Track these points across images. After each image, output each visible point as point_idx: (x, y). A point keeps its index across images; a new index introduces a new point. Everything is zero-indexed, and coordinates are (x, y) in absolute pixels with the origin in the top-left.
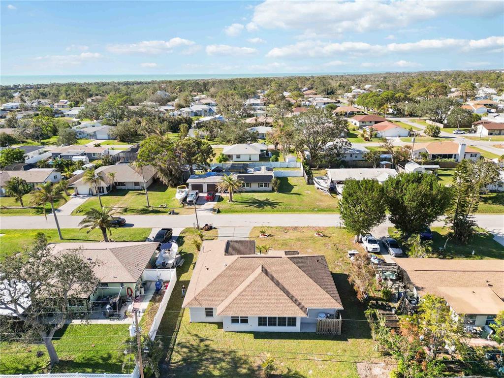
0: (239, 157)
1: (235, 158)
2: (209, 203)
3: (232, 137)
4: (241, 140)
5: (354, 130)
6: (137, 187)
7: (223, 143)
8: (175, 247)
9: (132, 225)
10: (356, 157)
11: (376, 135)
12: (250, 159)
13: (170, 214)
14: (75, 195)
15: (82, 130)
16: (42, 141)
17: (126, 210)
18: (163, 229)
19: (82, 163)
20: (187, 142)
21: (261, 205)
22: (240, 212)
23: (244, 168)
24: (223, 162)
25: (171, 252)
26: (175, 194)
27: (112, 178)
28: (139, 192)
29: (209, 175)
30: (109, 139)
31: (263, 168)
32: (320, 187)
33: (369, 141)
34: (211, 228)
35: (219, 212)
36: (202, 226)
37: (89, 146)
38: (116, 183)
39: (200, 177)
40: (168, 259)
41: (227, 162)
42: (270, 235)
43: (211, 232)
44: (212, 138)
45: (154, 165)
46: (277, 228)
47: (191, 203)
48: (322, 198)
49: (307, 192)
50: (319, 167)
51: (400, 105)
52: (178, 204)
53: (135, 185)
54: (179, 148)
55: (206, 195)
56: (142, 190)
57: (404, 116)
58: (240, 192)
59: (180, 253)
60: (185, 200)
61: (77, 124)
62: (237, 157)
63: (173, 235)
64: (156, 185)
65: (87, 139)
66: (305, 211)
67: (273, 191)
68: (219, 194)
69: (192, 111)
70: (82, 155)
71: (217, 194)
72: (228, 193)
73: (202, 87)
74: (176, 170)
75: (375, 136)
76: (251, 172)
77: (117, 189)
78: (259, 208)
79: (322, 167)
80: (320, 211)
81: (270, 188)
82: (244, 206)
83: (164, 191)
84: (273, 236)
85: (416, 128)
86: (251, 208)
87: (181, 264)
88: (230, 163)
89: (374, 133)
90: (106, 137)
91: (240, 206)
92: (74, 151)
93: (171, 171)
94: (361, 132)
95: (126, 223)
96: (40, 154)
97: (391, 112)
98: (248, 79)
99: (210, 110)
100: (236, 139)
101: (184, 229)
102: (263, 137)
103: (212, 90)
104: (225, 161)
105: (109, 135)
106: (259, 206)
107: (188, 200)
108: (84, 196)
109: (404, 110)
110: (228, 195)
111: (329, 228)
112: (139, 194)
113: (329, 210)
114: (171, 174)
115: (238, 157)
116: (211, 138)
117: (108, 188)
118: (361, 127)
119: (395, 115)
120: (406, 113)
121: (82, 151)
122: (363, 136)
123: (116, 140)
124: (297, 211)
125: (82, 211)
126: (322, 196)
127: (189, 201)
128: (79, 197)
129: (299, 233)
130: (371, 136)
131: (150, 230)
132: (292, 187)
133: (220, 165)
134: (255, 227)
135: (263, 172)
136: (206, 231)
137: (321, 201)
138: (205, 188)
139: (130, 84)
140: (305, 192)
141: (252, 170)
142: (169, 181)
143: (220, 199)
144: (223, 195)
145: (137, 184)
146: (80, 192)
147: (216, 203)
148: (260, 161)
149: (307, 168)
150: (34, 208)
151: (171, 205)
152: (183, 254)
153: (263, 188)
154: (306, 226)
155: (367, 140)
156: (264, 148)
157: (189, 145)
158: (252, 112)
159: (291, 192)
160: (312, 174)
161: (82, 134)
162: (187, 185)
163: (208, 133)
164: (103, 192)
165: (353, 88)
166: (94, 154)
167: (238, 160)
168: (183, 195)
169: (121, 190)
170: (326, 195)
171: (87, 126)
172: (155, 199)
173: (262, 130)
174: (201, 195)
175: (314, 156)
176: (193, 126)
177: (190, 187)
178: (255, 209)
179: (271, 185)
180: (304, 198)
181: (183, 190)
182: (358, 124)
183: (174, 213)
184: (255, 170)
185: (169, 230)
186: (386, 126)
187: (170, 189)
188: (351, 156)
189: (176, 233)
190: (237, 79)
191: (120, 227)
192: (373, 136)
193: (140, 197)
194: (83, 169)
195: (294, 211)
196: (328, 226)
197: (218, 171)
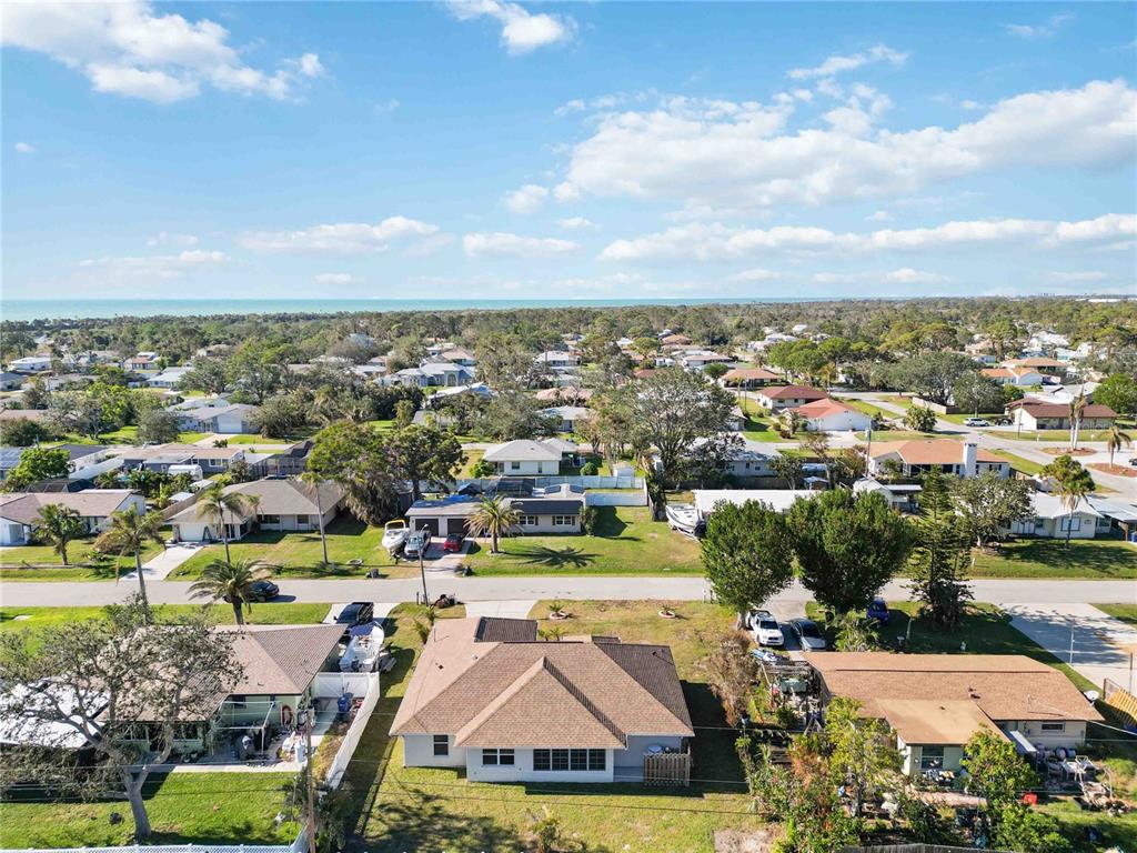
0: (518, 467)
1: (508, 469)
2: (451, 555)
3: (503, 425)
4: (524, 432)
5: (761, 416)
6: (303, 526)
7: (487, 439)
8: (377, 634)
9: (293, 598)
10: (758, 468)
11: (804, 426)
12: (540, 471)
13: (369, 576)
14: (175, 542)
15: (188, 414)
16: (100, 436)
17: (279, 570)
18: (354, 603)
19: (188, 479)
20: (409, 434)
21: (556, 560)
22: (513, 573)
23: (526, 486)
24: (483, 477)
25: (369, 644)
26: (380, 540)
27: (252, 508)
28: (308, 535)
29: (454, 501)
30: (244, 432)
31: (565, 487)
32: (678, 525)
33: (789, 438)
34: (451, 603)
35: (470, 573)
36: (433, 598)
37: (204, 444)
38: (259, 516)
39: (434, 504)
40: (364, 656)
41: (490, 477)
42: (570, 616)
43: (451, 611)
44: (464, 429)
45: (341, 480)
46: (585, 602)
47: (413, 556)
48: (682, 547)
49: (652, 535)
50: (680, 488)
51: (861, 367)
52: (387, 558)
53: (299, 522)
54: (393, 445)
55: (443, 540)
56: (313, 532)
57: (870, 389)
58: (516, 535)
59: (388, 648)
60: (400, 549)
61: (175, 401)
62: (513, 468)
63: (374, 616)
64: (342, 522)
65: (197, 432)
66: (645, 571)
67: (583, 532)
68: (472, 539)
69: (423, 376)
70: (188, 462)
71: (466, 539)
72: (489, 536)
73: (447, 325)
74: (386, 492)
75: (801, 428)
76: (541, 494)
77: (261, 530)
78: (552, 565)
79: (686, 487)
80: (675, 571)
81: (577, 528)
82: (521, 561)
83: (360, 534)
84: (575, 617)
85: (890, 413)
86: (537, 565)
87: (388, 668)
88: (495, 479)
89: (801, 422)
90: (239, 427)
91: (515, 561)
92: (173, 456)
93: (374, 493)
94: (775, 419)
95: (280, 593)
96: (99, 461)
97: (844, 381)
98: (546, 310)
99: (462, 372)
100: (511, 431)
101: (396, 604)
102: (569, 427)
103: (469, 333)
104: (487, 475)
105: (244, 424)
106: (552, 563)
107: (407, 549)
108: (193, 544)
109: (867, 377)
110: (490, 541)
111: (690, 602)
112: (308, 539)
113: (693, 571)
114: (374, 500)
115: (516, 466)
116: (460, 429)
117: (243, 528)
118: (774, 411)
119: (852, 387)
120: (872, 383)
121: (189, 456)
122: (777, 428)
123: (259, 433)
124: (630, 572)
125: (189, 572)
126: (682, 542)
127: (410, 552)
128: (182, 545)
129: (628, 611)
130: (794, 429)
131: (328, 607)
132: (623, 526)
133: (478, 482)
134: (540, 601)
135: (564, 494)
136: (441, 608)
137: (678, 552)
138: (443, 527)
139: (289, 319)
140: (647, 536)
141: (542, 490)
142: (369, 514)
143: (474, 549)
144: (480, 541)
145: (302, 519)
146: (184, 535)
147: (464, 555)
148: (560, 474)
149: (656, 488)
150: (90, 567)
151: (372, 560)
152: (393, 651)
153: (563, 527)
154: (644, 598)
155: (785, 435)
156: (569, 448)
157: (414, 440)
158: (550, 378)
159: (621, 536)
160: (665, 500)
161: (188, 422)
162: (407, 520)
163: (455, 420)
164: (233, 536)
165: (767, 330)
166: (213, 461)
167: (515, 472)
168: (398, 539)
169: (269, 531)
170: (689, 542)
171: (198, 404)
172: (340, 548)
173: (569, 413)
174: (434, 540)
175: (669, 464)
176: (424, 405)
177: (413, 525)
178: (544, 567)
179: (578, 521)
180: (645, 547)
181: (398, 530)
182: (770, 406)
183: (377, 575)
184: (548, 492)
185: (367, 606)
186: (824, 409)
187: (371, 530)
188: (748, 465)
189: (381, 611)
190: (521, 311)
191: (267, 601)
192: (799, 429)
193: (308, 544)
194: (191, 491)
195: (623, 571)
196: (688, 599)
197: (471, 492)
